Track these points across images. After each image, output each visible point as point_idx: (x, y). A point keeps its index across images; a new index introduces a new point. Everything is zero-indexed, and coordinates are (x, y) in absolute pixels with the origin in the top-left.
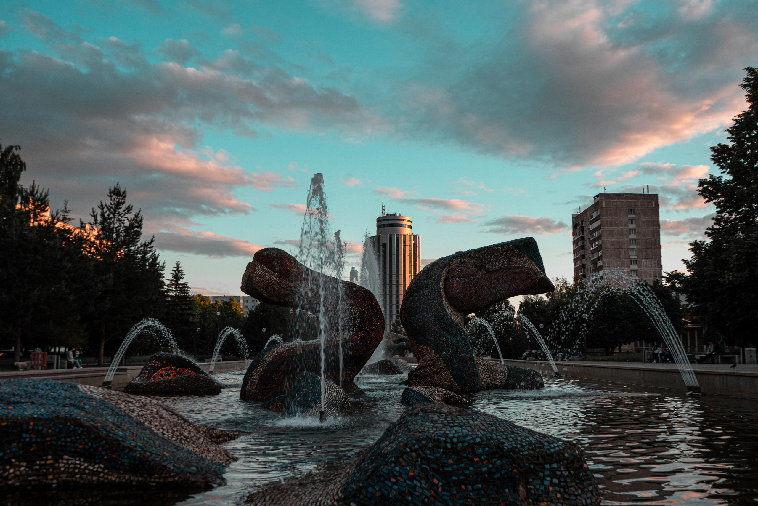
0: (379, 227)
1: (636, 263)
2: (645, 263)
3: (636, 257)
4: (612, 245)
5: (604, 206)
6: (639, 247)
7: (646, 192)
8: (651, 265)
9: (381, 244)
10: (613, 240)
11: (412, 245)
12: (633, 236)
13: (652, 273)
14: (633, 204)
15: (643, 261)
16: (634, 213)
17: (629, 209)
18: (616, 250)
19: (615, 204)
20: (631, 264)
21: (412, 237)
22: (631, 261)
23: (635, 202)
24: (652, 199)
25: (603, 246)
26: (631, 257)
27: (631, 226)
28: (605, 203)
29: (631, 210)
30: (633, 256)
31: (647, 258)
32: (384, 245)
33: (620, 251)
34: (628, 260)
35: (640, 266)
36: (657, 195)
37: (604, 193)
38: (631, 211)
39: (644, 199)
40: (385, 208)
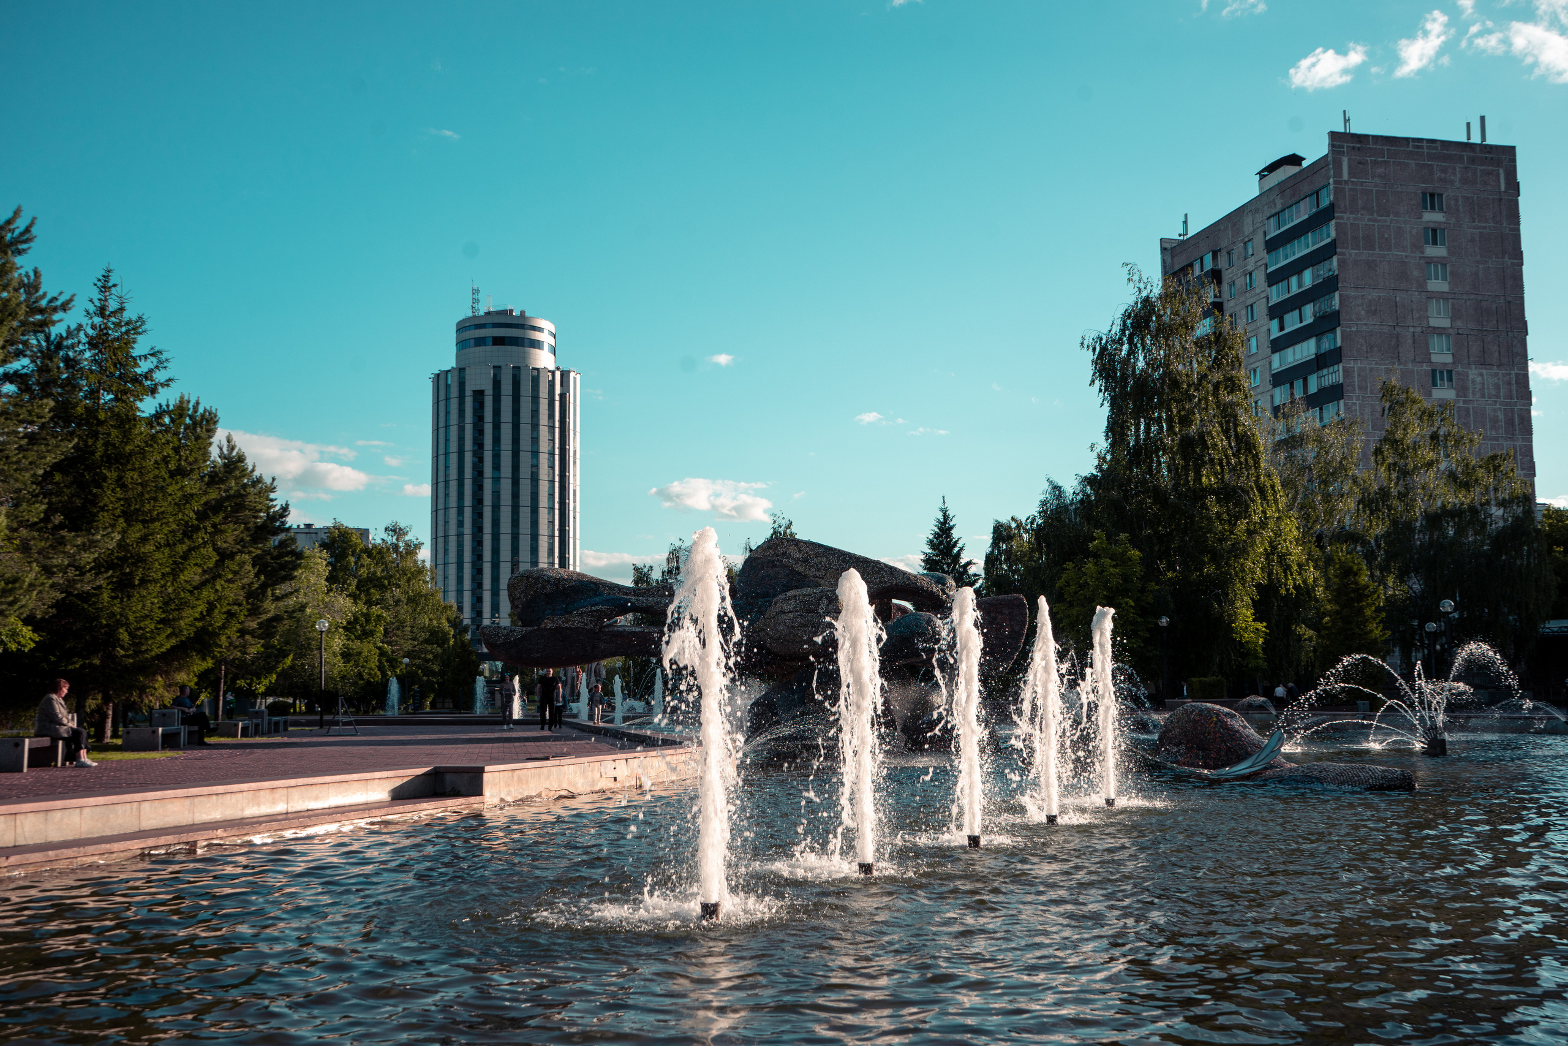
0: (461, 344)
1: (1450, 379)
2: (1479, 379)
3: (1449, 359)
4: (1375, 312)
5: (1345, 176)
6: (1459, 324)
7: (1476, 139)
8: (1497, 387)
9: (468, 392)
10: (1375, 294)
11: (557, 398)
12: (1437, 285)
13: (1501, 416)
14: (1438, 175)
15: (1473, 373)
16: (1441, 209)
17: (1424, 194)
18: (1386, 329)
19: (1380, 171)
20: (1434, 384)
21: (558, 374)
22: (1434, 371)
23: (1444, 170)
24: (1499, 163)
25: (1342, 316)
26: (1435, 359)
27: (1431, 251)
28: (1350, 167)
29: (1432, 195)
30: (1441, 354)
31: (1483, 363)
32: (479, 394)
33: (1398, 336)
34: (1425, 367)
35: (1462, 391)
36: (1513, 148)
37: (1342, 130)
38: (1432, 200)
39: (1473, 160)
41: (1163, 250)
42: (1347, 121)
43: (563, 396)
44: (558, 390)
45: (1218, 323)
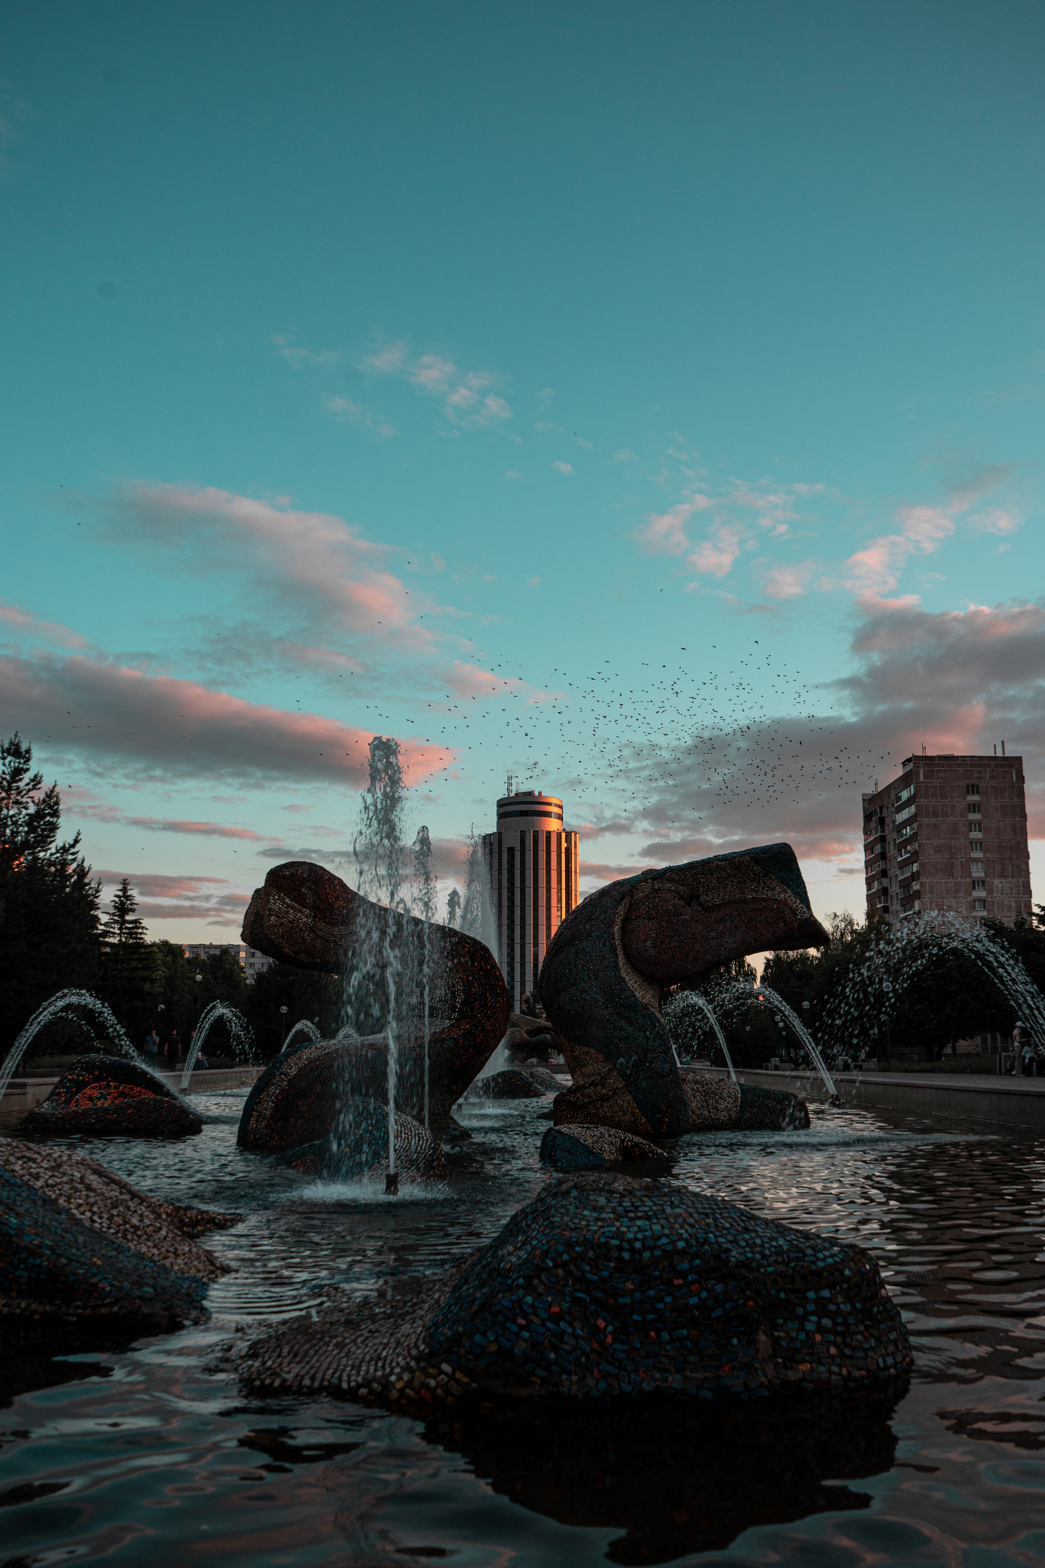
0: (501, 816)
1: (983, 885)
2: (1000, 885)
3: (983, 875)
4: (939, 852)
5: (922, 779)
6: (988, 855)
7: (999, 754)
8: (1011, 889)
9: (504, 849)
10: (939, 842)
11: (563, 850)
12: (976, 835)
13: (1013, 904)
14: (976, 775)
15: (996, 882)
16: (978, 793)
17: (968, 786)
18: (945, 860)
19: (942, 775)
20: (974, 888)
21: (563, 835)
22: (974, 882)
23: (980, 772)
24: (1012, 766)
25: (920, 854)
26: (973, 875)
27: (973, 817)
28: (924, 774)
29: (973, 786)
30: (978, 872)
31: (1003, 875)
32: (511, 850)
33: (952, 863)
34: (968, 880)
35: (990, 891)
36: (1021, 757)
37: (921, 754)
38: (973, 789)
39: (996, 766)
40: (514, 781)
41: (864, 800)
42: (924, 748)
43: (568, 850)
44: (564, 845)
45: (883, 847)
